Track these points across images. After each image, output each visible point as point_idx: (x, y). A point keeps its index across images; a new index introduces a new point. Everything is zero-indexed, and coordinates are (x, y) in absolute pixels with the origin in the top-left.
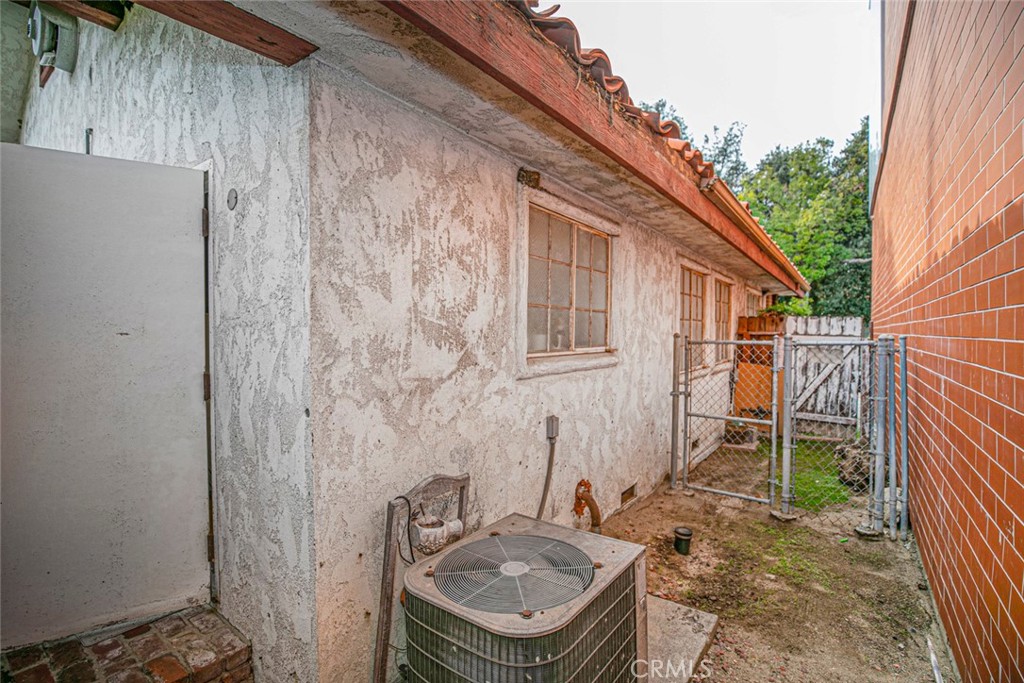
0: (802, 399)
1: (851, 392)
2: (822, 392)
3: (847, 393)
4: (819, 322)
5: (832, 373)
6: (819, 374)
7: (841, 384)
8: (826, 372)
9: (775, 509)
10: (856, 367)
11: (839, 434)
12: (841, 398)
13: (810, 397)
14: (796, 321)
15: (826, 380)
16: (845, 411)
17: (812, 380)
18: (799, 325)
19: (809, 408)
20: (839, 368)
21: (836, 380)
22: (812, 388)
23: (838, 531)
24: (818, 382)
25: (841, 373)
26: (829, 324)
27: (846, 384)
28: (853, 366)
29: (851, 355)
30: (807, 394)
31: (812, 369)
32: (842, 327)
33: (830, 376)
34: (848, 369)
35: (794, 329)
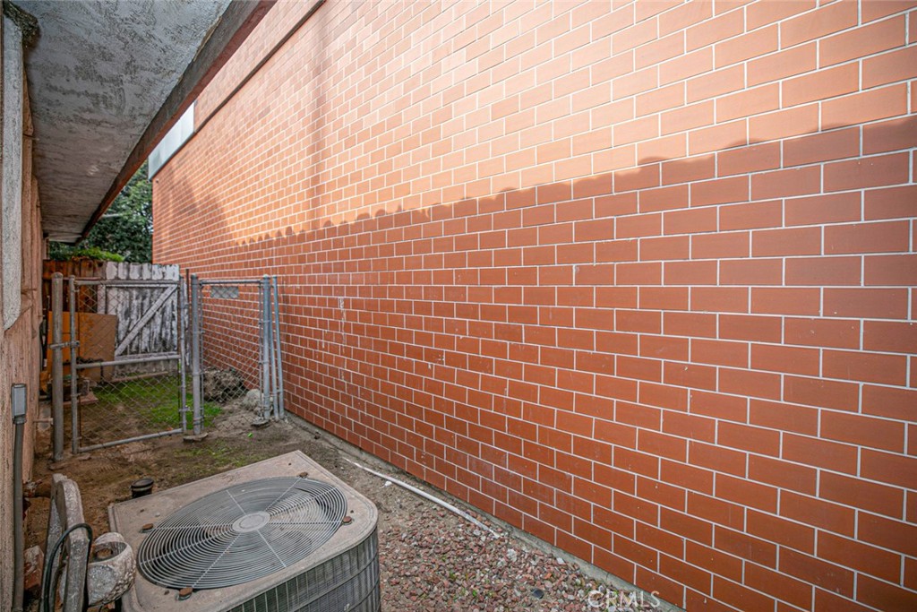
0: (127, 342)
1: (172, 329)
2: (146, 332)
3: (169, 331)
4: (142, 268)
5: (155, 314)
6: (142, 316)
7: (163, 323)
8: (150, 314)
9: (186, 435)
10: (175, 308)
11: (163, 369)
12: (163, 336)
13: (134, 339)
14: (117, 267)
15: (149, 322)
16: (168, 346)
17: (135, 322)
18: (121, 270)
19: (134, 350)
20: (161, 310)
21: (158, 320)
22: (136, 331)
23: (241, 431)
24: (141, 325)
25: (163, 313)
26: (151, 270)
27: (167, 323)
28: (173, 306)
29: (172, 297)
30: (131, 336)
31: (135, 312)
32: (163, 273)
33: (153, 318)
34: (168, 309)
35: (115, 274)
